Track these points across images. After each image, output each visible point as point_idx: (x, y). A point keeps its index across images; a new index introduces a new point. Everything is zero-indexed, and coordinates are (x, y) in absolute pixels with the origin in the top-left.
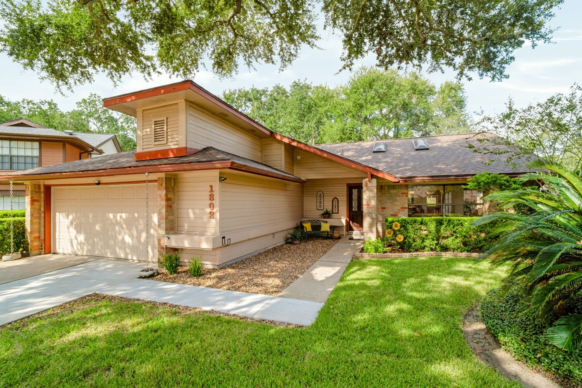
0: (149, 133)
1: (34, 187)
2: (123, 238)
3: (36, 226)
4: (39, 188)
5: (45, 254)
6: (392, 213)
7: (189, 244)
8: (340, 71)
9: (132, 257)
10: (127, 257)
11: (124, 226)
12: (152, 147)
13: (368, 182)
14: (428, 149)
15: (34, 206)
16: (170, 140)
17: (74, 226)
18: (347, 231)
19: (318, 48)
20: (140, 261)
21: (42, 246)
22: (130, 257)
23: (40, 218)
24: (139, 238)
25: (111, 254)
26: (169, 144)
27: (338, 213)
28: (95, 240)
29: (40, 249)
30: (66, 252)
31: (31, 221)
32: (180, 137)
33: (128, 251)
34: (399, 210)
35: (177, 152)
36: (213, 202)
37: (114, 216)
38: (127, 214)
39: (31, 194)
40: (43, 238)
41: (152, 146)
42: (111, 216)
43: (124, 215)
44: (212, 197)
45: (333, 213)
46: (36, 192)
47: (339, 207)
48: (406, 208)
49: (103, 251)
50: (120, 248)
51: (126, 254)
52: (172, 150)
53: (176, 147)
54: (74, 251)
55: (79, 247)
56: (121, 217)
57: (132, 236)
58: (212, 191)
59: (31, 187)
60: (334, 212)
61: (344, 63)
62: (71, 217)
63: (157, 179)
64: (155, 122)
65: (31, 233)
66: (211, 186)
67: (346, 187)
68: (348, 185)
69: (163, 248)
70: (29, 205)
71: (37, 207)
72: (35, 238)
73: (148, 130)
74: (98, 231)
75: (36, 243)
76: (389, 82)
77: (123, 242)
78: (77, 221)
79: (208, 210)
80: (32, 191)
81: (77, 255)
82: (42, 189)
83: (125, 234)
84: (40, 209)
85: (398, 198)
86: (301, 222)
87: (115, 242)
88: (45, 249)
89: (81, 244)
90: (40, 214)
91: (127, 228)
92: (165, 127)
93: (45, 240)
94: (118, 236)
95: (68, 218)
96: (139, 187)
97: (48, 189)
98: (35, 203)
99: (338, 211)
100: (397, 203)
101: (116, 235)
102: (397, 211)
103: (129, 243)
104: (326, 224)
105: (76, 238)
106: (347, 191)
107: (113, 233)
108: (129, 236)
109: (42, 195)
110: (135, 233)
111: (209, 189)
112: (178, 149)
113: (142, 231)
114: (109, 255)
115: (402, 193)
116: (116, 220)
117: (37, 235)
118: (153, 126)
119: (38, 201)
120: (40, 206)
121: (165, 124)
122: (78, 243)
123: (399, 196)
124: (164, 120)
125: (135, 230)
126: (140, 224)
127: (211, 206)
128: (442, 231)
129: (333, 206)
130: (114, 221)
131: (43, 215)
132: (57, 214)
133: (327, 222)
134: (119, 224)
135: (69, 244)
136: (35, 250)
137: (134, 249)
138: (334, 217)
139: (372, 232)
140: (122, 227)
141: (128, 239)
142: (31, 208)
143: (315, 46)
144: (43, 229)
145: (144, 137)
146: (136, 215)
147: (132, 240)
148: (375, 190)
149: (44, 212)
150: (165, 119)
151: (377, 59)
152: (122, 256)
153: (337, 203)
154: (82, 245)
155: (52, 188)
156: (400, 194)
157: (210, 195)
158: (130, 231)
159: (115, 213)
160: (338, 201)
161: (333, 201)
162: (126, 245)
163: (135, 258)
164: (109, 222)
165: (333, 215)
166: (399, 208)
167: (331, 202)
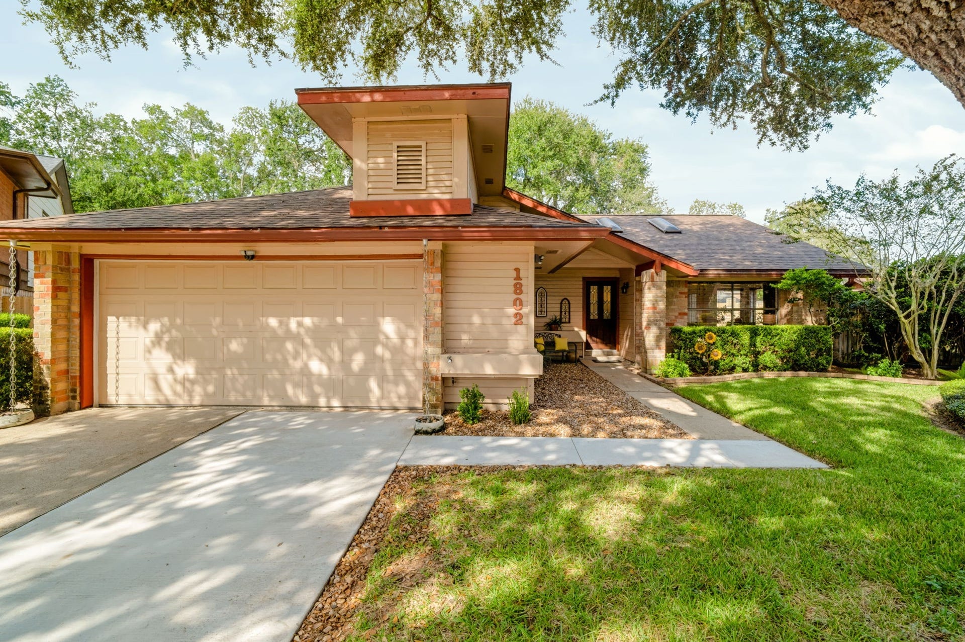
0: (382, 166)
1: (59, 257)
2: (306, 366)
3: (62, 347)
4: (68, 262)
5: (81, 408)
7: (494, 369)
8: (596, 102)
9: (328, 401)
10: (317, 402)
11: (308, 341)
12: (391, 193)
13: (655, 275)
14: (680, 232)
15: (60, 302)
16: (431, 184)
17: (164, 344)
18: (585, 350)
19: (554, 62)
20: (346, 408)
21: (74, 391)
22: (322, 401)
23: (68, 328)
24: (345, 364)
25: (271, 398)
26: (431, 190)
27: (569, 322)
28: (229, 372)
29: (68, 398)
30: (137, 400)
31: (53, 334)
32: (456, 180)
33: (317, 389)
34: (676, 317)
35: (452, 207)
36: (521, 296)
37: (281, 323)
38: (316, 319)
39: (54, 274)
40: (78, 374)
41: (391, 191)
42: (273, 322)
43: (307, 321)
44: (518, 289)
45: (562, 322)
46: (62, 269)
47: (571, 313)
48: (685, 314)
49: (249, 394)
50: (296, 385)
51: (315, 396)
52: (439, 202)
53: (447, 197)
54: (162, 398)
55: (179, 388)
56: (300, 324)
57: (329, 362)
58: (518, 278)
59: (53, 257)
60: (563, 320)
61: (606, 92)
62: (154, 326)
63: (421, 252)
64: (398, 147)
65: (53, 361)
66: (517, 270)
67: (581, 283)
68: (584, 278)
69: (436, 379)
70: (49, 300)
71: (64, 303)
72: (59, 373)
73: (381, 160)
74: (235, 352)
75: (62, 386)
76: (565, 127)
77: (305, 371)
78: (174, 333)
79: (511, 311)
80: (54, 267)
81: (170, 406)
82: (76, 264)
83: (309, 356)
84: (69, 308)
85: (675, 300)
87: (283, 374)
88: (81, 398)
89: (184, 381)
90: (69, 320)
91: (316, 346)
92: (423, 158)
93: (81, 377)
94: (291, 361)
95: (145, 327)
96: (348, 267)
97: (87, 262)
98: (61, 295)
99: (569, 319)
100: (674, 307)
101: (285, 360)
102: (674, 318)
103: (320, 375)
105: (171, 370)
106: (583, 289)
107: (279, 357)
108: (321, 360)
109: (76, 277)
110: (337, 355)
111: (514, 274)
112: (452, 201)
113: (354, 350)
114: (266, 401)
115: (681, 293)
116: (288, 330)
117: (62, 366)
118: (395, 155)
119: (65, 290)
120: (70, 301)
121: (423, 153)
122: (175, 380)
123: (676, 297)
124: (420, 147)
125: (336, 349)
126: (349, 338)
127: (518, 302)
128: (758, 344)
129: (561, 312)
130: (280, 332)
131: (77, 321)
132: (111, 319)
133: (560, 336)
134: (297, 338)
135: (149, 384)
136: (60, 400)
137: (331, 386)
138: (563, 328)
139: (660, 348)
140: (303, 344)
141: (317, 366)
142: (53, 305)
143: (548, 58)
144: (77, 352)
145: (371, 173)
146: (340, 320)
147: (329, 368)
148: (665, 287)
149: (81, 315)
150: (423, 144)
151: (665, 97)
152: (303, 400)
153: (567, 306)
154: (188, 385)
155: (97, 262)
156: (678, 294)
157: (515, 285)
158: (323, 351)
159: (283, 316)
160: (569, 303)
161: (561, 303)
162: (314, 379)
163: (335, 403)
164: (267, 335)
165: (563, 325)
166: (676, 314)
167: (559, 306)
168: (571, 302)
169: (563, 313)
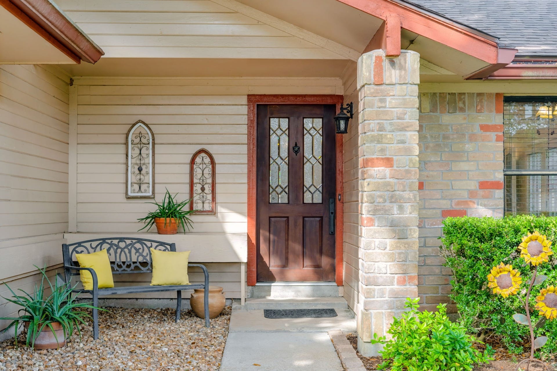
6: (446, 205)
13: (385, 64)
18: (250, 283)
34: (473, 193)
45: (192, 211)
48: (494, 185)
60: (198, 206)
67: (245, 110)
68: (251, 98)
85: (469, 147)
86: (65, 247)
99: (214, 203)
100: (464, 166)
102: (465, 196)
104: (169, 254)
106: (250, 124)
115: (485, 128)
123: (473, 138)
129: (192, 184)
133: (172, 247)
138: (199, 228)
153: (208, 171)
156: (477, 130)
160: (213, 162)
161: (193, 162)
165: (194, 218)
166: (473, 185)
167: (187, 168)
168: (217, 160)
169: (197, 188)
